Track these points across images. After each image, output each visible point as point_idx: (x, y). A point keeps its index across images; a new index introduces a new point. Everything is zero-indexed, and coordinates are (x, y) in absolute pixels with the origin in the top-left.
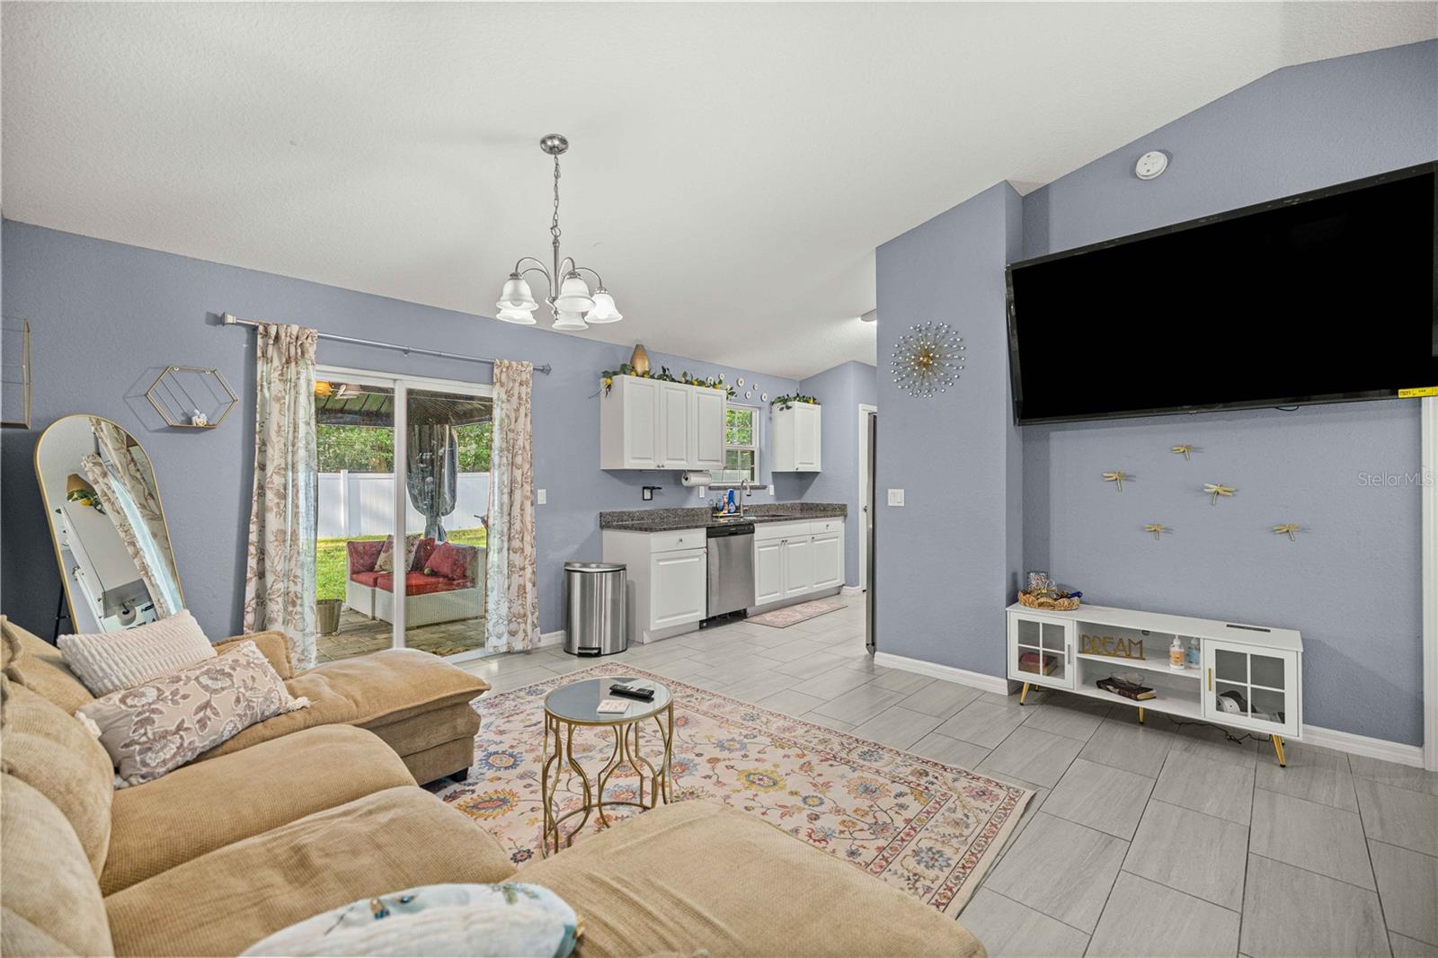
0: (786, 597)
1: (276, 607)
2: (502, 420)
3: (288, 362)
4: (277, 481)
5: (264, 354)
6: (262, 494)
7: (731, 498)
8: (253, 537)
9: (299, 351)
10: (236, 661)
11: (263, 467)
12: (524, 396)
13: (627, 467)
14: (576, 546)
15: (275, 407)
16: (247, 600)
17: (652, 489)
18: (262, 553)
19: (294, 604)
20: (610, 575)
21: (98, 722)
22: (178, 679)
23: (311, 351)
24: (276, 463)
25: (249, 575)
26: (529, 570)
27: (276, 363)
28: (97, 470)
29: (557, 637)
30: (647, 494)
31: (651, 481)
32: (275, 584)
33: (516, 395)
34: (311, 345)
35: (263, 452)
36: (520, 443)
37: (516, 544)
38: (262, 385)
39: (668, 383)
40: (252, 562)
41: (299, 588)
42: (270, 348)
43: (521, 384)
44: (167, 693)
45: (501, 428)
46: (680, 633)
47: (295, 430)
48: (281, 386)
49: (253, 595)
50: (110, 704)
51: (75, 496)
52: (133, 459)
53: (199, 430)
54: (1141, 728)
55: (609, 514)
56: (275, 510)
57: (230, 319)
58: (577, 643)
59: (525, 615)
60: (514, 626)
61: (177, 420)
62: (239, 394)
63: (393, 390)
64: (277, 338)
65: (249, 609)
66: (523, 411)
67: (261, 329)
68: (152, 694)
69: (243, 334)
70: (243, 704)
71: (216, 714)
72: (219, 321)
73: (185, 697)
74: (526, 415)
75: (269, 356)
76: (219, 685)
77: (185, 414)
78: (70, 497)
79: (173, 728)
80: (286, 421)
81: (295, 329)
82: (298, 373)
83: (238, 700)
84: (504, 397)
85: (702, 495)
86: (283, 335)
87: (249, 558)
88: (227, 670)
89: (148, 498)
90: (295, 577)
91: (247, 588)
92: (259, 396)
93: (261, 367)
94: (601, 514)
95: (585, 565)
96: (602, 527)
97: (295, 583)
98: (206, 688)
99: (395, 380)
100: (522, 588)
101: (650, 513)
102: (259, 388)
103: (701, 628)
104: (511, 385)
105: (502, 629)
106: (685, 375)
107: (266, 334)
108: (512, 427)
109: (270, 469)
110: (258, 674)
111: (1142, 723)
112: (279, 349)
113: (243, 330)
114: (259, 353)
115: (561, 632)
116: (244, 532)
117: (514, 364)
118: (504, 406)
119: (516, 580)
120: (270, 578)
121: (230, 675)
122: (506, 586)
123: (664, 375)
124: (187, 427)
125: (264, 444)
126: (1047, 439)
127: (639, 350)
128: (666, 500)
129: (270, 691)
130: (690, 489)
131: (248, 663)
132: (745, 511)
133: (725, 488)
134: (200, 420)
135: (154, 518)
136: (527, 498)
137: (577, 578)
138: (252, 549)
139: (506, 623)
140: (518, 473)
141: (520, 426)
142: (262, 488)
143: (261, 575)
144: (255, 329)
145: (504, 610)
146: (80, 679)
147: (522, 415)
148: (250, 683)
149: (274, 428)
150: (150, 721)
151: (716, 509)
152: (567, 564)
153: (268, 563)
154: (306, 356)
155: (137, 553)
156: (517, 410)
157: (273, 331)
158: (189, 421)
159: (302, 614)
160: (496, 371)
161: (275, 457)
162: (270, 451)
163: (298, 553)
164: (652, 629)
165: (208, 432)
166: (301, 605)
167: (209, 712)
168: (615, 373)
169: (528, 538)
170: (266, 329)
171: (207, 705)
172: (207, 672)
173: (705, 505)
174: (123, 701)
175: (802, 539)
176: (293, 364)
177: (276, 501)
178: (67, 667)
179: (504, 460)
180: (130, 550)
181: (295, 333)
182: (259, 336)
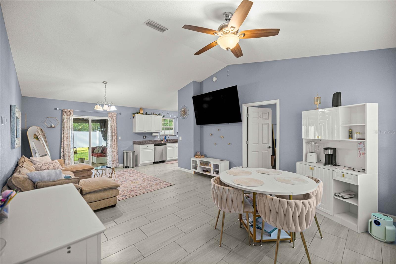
0: (175, 158)
1: (66, 157)
2: (110, 124)
3: (68, 116)
4: (66, 136)
5: (64, 114)
6: (64, 138)
7: (165, 138)
8: (62, 145)
9: (70, 114)
10: (54, 162)
11: (64, 133)
12: (114, 119)
13: (137, 132)
14: (128, 148)
15: (66, 124)
16: (61, 156)
17: (145, 136)
18: (64, 148)
19: (70, 157)
20: (131, 153)
21: (35, 167)
22: (45, 163)
23: (72, 113)
24: (66, 133)
25: (62, 152)
26: (116, 152)
27: (66, 116)
28: (38, 134)
29: (122, 165)
30: (144, 137)
31: (145, 135)
32: (66, 154)
33: (113, 119)
34: (72, 112)
35: (64, 131)
36: (114, 128)
37: (113, 147)
38: (64, 120)
39: (147, 115)
40: (62, 150)
41: (70, 154)
42: (65, 113)
43: (114, 117)
44: (44, 165)
45: (110, 125)
46: (148, 165)
47: (69, 127)
48: (67, 120)
49: (62, 155)
50: (36, 165)
51: (35, 138)
52: (43, 132)
53: (53, 128)
54: (209, 178)
55: (135, 141)
56: (66, 141)
57: (58, 109)
58: (125, 166)
59: (115, 160)
60: (113, 162)
61: (49, 126)
62: (60, 122)
63: (89, 119)
64: (66, 112)
65: (62, 157)
66: (114, 122)
67: (63, 110)
68: (41, 165)
69: (60, 111)
70: (54, 167)
71: (50, 168)
72: (56, 109)
73: (46, 165)
74: (115, 123)
75: (65, 114)
76: (51, 165)
77: (51, 125)
78: (34, 138)
79: (44, 169)
80: (68, 126)
81: (69, 110)
82: (70, 117)
83: (53, 167)
84: (111, 119)
85: (158, 137)
86: (67, 111)
87: (62, 149)
88: (52, 163)
89: (45, 139)
90: (70, 152)
91: (61, 154)
92: (63, 121)
93: (63, 117)
94: (133, 141)
95: (126, 151)
96: (134, 144)
97: (70, 153)
98: (49, 165)
99: (89, 117)
100: (114, 155)
101: (145, 141)
102: (63, 120)
103: (153, 164)
104: (112, 117)
105: (110, 163)
106: (152, 113)
107: (64, 111)
108: (112, 125)
109: (65, 134)
110: (57, 164)
111: (209, 177)
112: (66, 114)
113: (60, 110)
114: (63, 114)
115: (123, 164)
116: (61, 145)
117: (112, 113)
118: (111, 121)
119: (113, 153)
120: (65, 152)
121: (52, 164)
122: (111, 155)
123: (146, 114)
124: (51, 127)
125: (64, 129)
126: (203, 127)
127: (141, 109)
128: (149, 138)
129: (59, 166)
130: (155, 136)
131: (56, 162)
132: (169, 141)
133: (164, 136)
134: (53, 126)
135: (46, 142)
136: (115, 138)
137: (125, 153)
138: (62, 147)
139: (111, 162)
140: (114, 134)
141: (114, 125)
142: (64, 137)
143: (64, 152)
144: (62, 110)
145: (111, 159)
146: (33, 163)
147: (114, 123)
148: (55, 165)
149: (65, 127)
150: (41, 168)
151: (162, 140)
152: (124, 151)
153: (65, 150)
154: (71, 114)
155: (45, 149)
156: (113, 122)
157: (65, 110)
158: (51, 126)
159: (71, 158)
160: (109, 114)
161: (66, 132)
162: (65, 131)
163: (70, 148)
164: (140, 163)
165: (54, 128)
166: (71, 157)
167: (49, 168)
168: (135, 114)
169: (116, 146)
170: (64, 110)
171: (49, 167)
172: (49, 163)
173: (159, 139)
174: (38, 165)
175: (172, 147)
176: (69, 116)
177: (66, 139)
178: (31, 162)
179: (111, 131)
180: (44, 148)
181: (69, 111)
182: (63, 111)
